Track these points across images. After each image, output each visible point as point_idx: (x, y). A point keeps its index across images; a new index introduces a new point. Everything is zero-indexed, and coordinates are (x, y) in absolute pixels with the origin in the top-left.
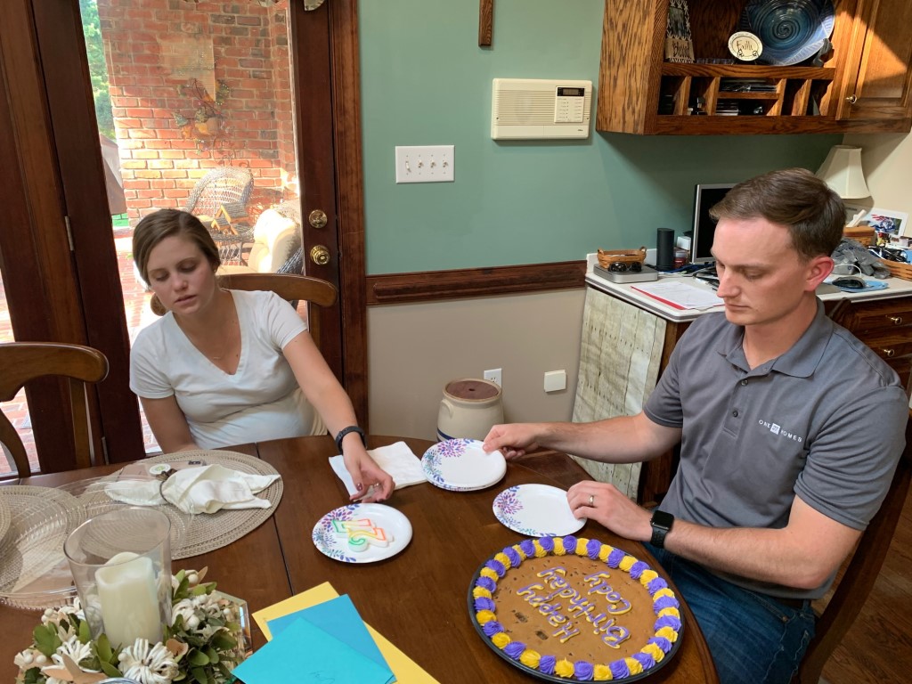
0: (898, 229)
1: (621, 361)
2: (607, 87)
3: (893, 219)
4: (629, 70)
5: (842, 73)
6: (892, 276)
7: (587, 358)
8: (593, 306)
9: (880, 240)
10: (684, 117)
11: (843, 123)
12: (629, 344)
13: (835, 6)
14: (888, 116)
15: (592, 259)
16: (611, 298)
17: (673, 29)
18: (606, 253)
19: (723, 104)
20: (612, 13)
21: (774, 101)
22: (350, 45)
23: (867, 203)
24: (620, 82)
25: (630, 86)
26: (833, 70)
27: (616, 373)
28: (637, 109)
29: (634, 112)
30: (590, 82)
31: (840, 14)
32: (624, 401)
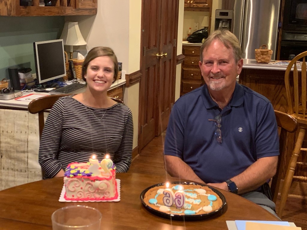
11: (78, 10)
12: (24, 132)
32: (27, 165)
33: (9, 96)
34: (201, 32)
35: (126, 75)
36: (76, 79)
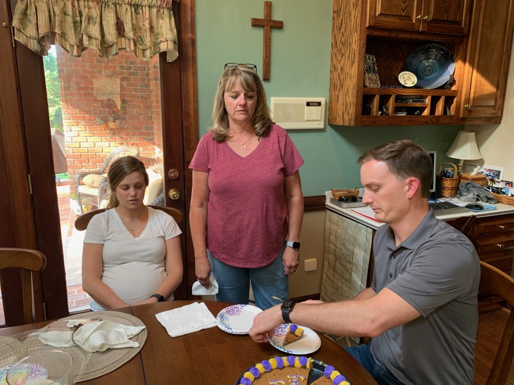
0: (499, 176)
1: (348, 253)
2: (333, 101)
3: (496, 171)
4: (345, 92)
5: (461, 93)
6: (498, 202)
7: (329, 251)
8: (330, 221)
9: (489, 182)
10: (377, 116)
11: (464, 119)
12: (352, 243)
13: (454, 58)
14: (488, 115)
15: (328, 194)
16: (340, 216)
17: (368, 70)
18: (336, 191)
19: (398, 109)
20: (335, 63)
21: (426, 108)
22: (192, 80)
23: (481, 162)
24: (340, 98)
25: (346, 100)
26: (456, 91)
27: (346, 260)
28: (350, 113)
29: (348, 114)
30: (324, 99)
31: (457, 61)
32: (351, 276)
33: (345, 205)
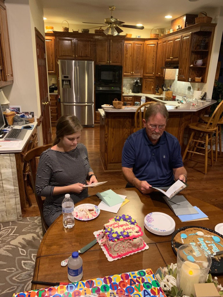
0: (20, 110)
3: (17, 108)
32: (3, 188)
34: (53, 87)
35: (37, 119)
36: (9, 125)
